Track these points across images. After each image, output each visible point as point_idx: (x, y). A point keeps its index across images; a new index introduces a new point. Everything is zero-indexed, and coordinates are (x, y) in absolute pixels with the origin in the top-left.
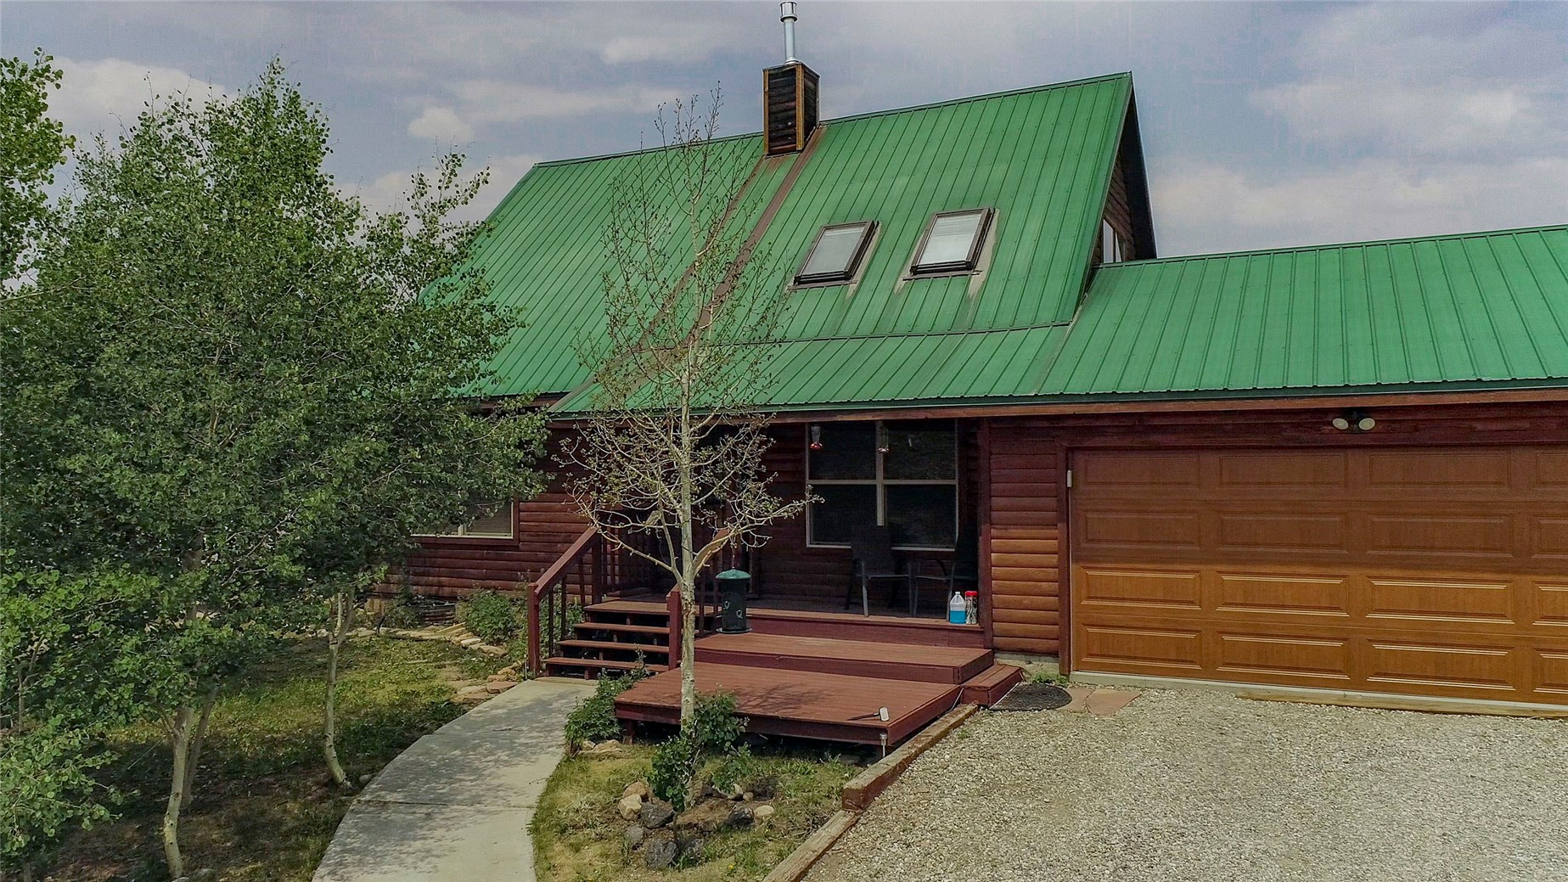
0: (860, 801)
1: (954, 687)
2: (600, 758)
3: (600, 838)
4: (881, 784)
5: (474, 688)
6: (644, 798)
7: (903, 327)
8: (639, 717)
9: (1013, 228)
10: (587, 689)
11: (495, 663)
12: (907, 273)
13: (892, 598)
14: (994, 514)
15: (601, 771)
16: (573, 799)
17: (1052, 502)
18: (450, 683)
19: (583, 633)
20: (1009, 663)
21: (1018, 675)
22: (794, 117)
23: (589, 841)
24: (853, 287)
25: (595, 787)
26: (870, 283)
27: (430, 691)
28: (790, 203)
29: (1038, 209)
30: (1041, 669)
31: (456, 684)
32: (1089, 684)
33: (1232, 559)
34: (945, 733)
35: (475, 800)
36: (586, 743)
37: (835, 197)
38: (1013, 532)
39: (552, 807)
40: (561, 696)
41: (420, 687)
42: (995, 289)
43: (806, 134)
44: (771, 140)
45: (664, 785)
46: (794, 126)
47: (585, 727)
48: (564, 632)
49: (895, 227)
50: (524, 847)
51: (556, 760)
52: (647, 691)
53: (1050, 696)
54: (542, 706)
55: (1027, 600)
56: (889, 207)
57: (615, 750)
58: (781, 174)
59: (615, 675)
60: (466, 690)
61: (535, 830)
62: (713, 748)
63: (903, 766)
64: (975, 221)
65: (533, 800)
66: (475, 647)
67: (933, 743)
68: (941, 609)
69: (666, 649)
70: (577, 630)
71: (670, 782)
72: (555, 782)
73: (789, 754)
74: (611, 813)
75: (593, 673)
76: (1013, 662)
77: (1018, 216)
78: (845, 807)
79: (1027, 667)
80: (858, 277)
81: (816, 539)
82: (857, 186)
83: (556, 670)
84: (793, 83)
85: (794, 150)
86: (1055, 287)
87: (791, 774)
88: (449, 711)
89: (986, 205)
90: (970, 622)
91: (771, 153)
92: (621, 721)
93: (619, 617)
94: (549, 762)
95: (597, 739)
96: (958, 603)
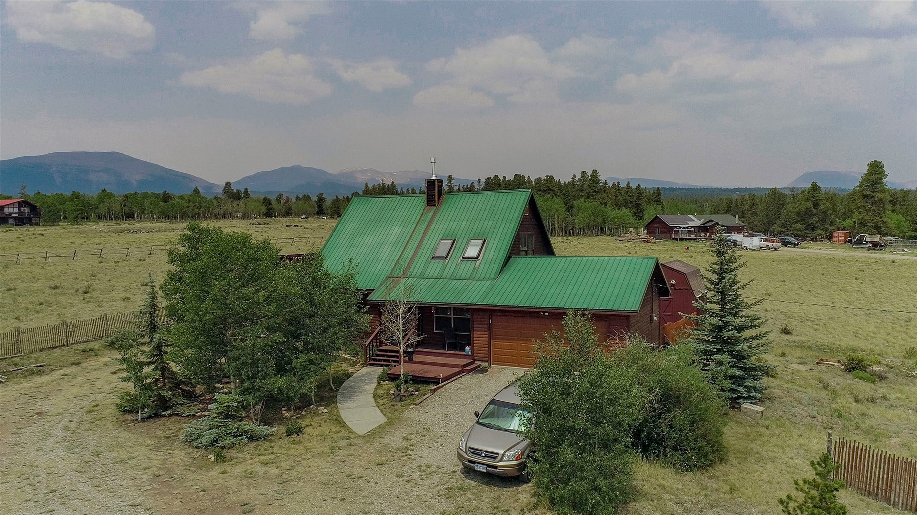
0: (434, 391)
1: (461, 369)
2: (385, 385)
3: (386, 398)
4: (438, 388)
5: (352, 369)
6: (394, 392)
7: (458, 277)
8: (392, 376)
9: (490, 245)
10: (380, 370)
11: (355, 363)
12: (461, 259)
13: (453, 347)
14: (474, 329)
15: (385, 387)
16: (380, 392)
17: (486, 326)
18: (346, 368)
19: (378, 355)
20: (477, 363)
21: (479, 366)
22: (435, 195)
23: (384, 398)
24: (447, 261)
25: (385, 390)
26: (452, 259)
27: (342, 370)
28: (432, 227)
29: (497, 239)
30: (485, 364)
31: (348, 368)
32: (495, 368)
33: (523, 340)
34: (457, 379)
35: (361, 392)
36: (382, 381)
37: (446, 226)
38: (478, 333)
39: (377, 393)
40: (373, 371)
41: (340, 369)
42: (482, 266)
43: (439, 199)
44: (428, 202)
45: (398, 388)
46: (435, 198)
47: (381, 379)
48: (373, 354)
49: (460, 240)
50: (373, 400)
51: (376, 385)
52: (393, 371)
53: (484, 370)
54: (369, 374)
55: (481, 349)
56: (460, 233)
57: (388, 383)
58: (431, 214)
59: (387, 366)
60: (351, 370)
61: (374, 397)
62: (406, 382)
63: (444, 385)
64: (481, 242)
65: (372, 392)
66: (349, 358)
67: (452, 381)
68: (464, 350)
69: (398, 359)
70: (376, 354)
71: (398, 387)
72: (376, 389)
73: (423, 384)
74: (388, 394)
75: (382, 365)
76: (479, 363)
77: (492, 241)
78: (431, 392)
79: (482, 364)
80: (448, 258)
81: (437, 330)
82: (451, 223)
83: (372, 365)
84: (435, 185)
85: (435, 205)
86: (496, 266)
87: (423, 387)
88: (348, 375)
89: (484, 237)
90: (470, 353)
91: (428, 206)
92: (389, 377)
93: (386, 351)
94: (374, 385)
95: (384, 381)
96: (467, 348)
